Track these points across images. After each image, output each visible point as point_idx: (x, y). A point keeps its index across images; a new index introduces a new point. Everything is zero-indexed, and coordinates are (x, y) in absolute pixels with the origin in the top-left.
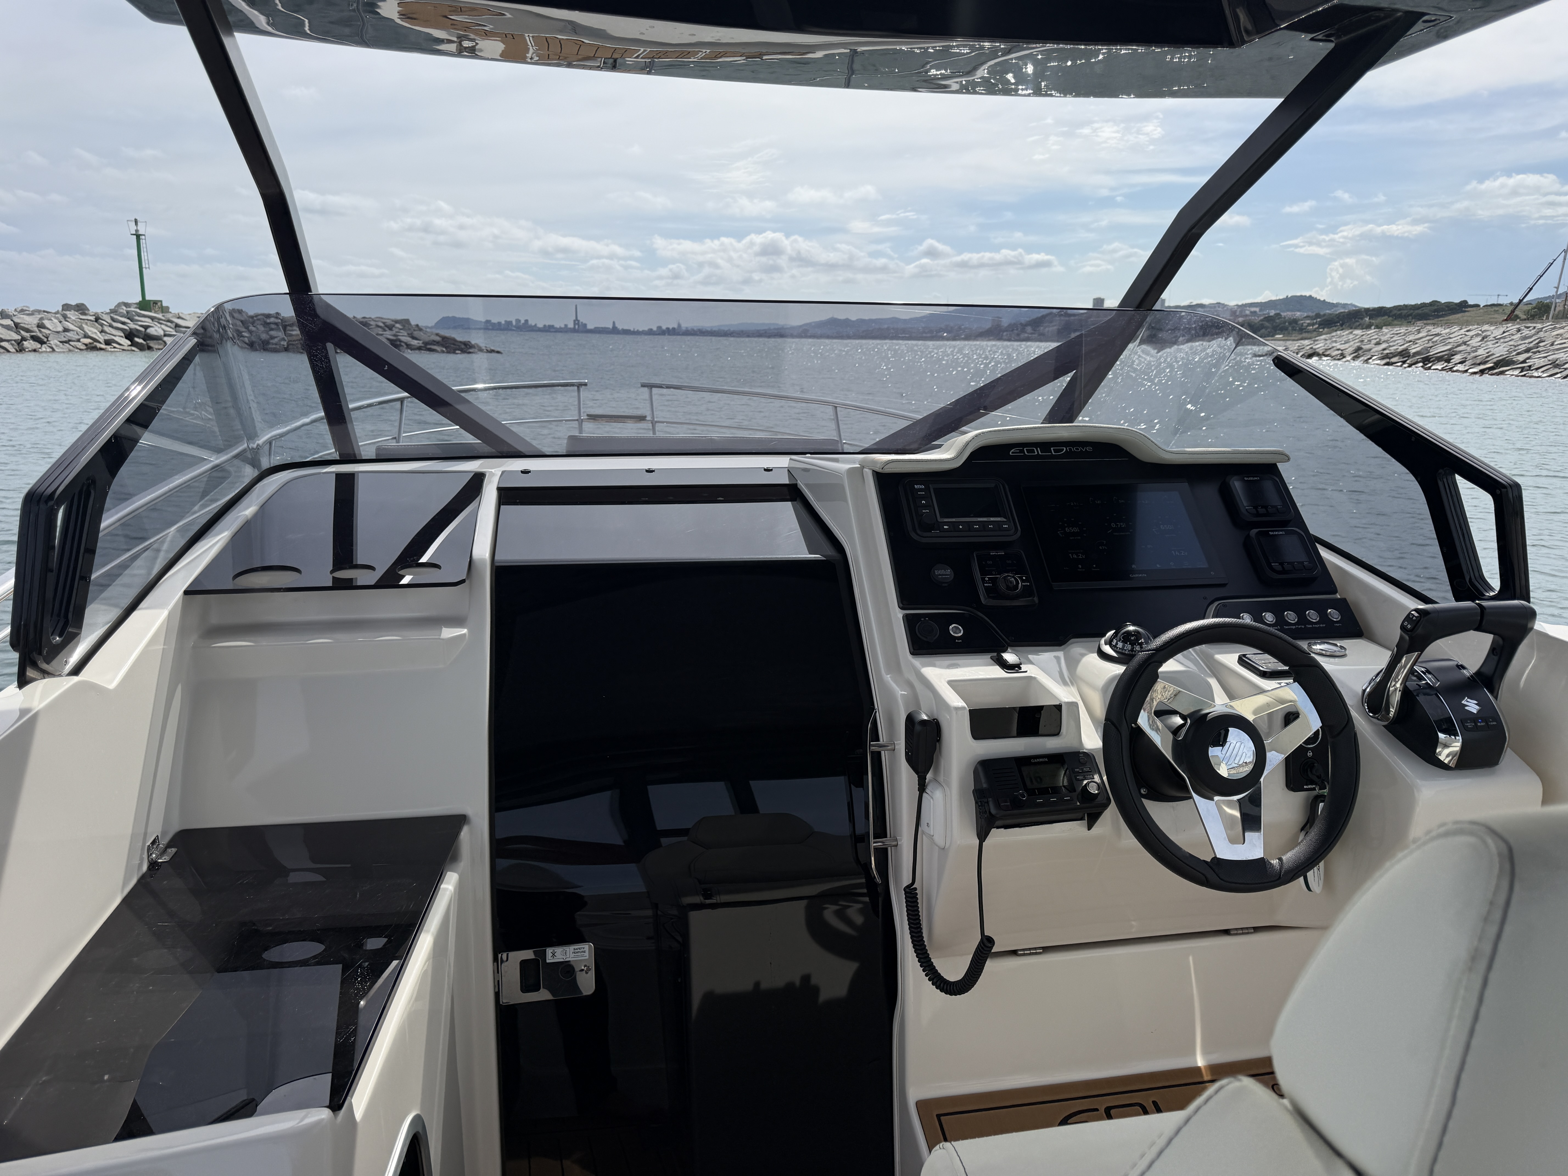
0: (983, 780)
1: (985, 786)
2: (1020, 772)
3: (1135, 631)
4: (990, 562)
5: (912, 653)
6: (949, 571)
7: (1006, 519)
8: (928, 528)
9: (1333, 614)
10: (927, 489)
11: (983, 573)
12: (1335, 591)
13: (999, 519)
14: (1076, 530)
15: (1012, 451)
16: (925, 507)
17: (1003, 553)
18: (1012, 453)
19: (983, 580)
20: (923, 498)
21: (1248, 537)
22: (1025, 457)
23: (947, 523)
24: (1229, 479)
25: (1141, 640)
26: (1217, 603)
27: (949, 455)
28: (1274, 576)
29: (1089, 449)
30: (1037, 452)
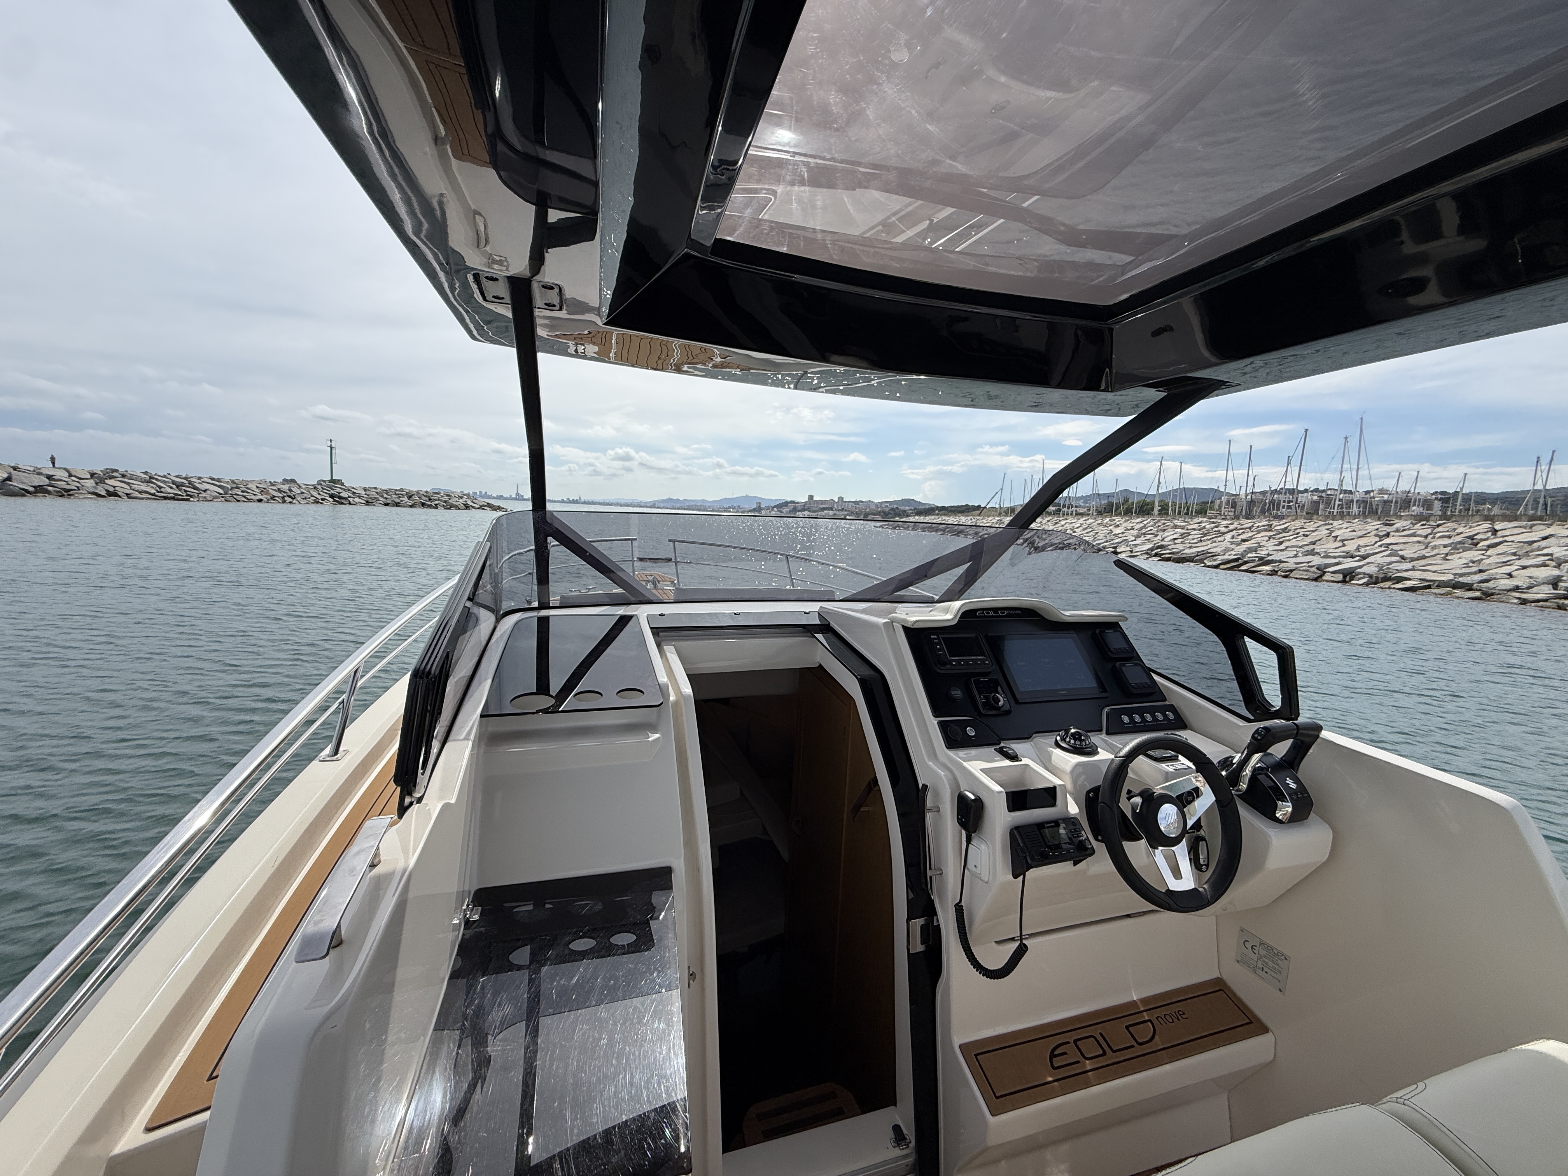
0: (1020, 840)
1: (1022, 845)
2: (1041, 832)
3: (1078, 734)
4: (980, 685)
5: (948, 748)
6: (959, 692)
7: (985, 656)
8: (945, 664)
9: (1171, 716)
10: (938, 638)
11: (980, 694)
12: (1165, 700)
13: (982, 657)
14: (1023, 663)
15: (978, 612)
16: (939, 650)
17: (988, 678)
18: (978, 614)
19: (980, 697)
20: (937, 644)
21: (1114, 666)
22: (985, 617)
23: (954, 661)
24: (1097, 631)
25: (1083, 738)
26: (1106, 710)
27: (949, 616)
28: (1135, 691)
29: (1019, 612)
30: (992, 613)
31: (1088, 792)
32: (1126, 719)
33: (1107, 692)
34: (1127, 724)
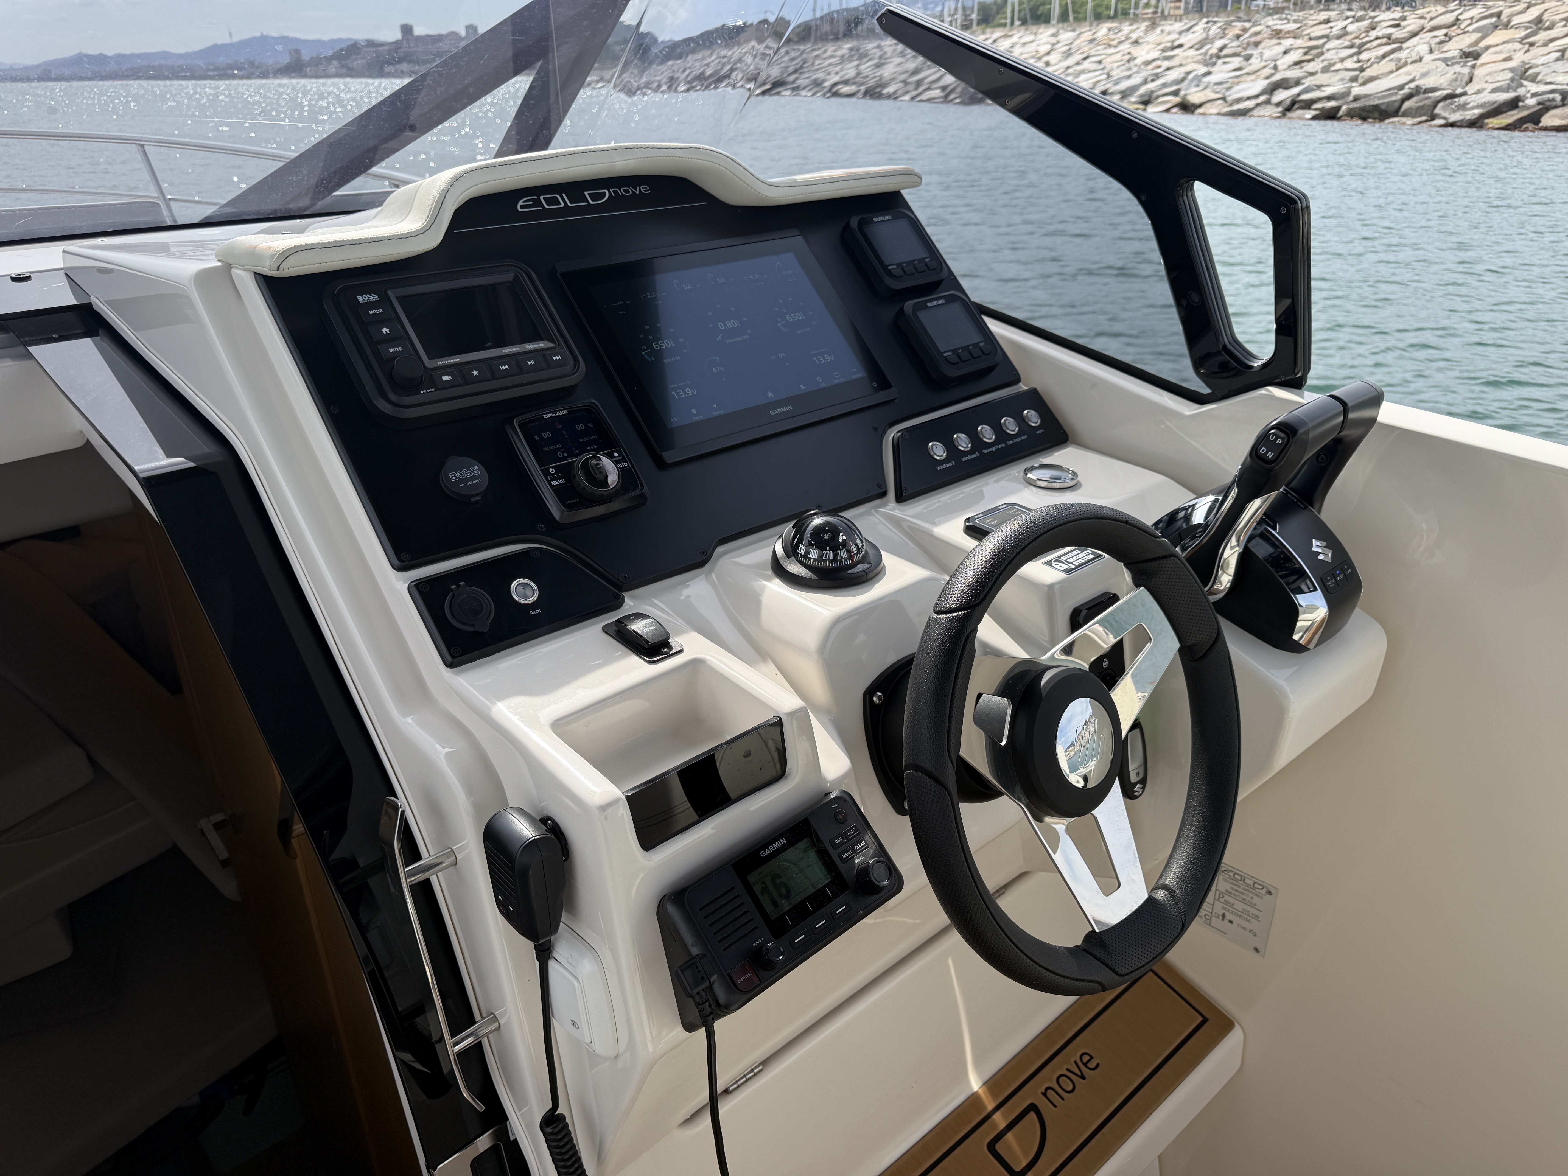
0: (688, 937)
1: (695, 951)
2: (749, 888)
3: (827, 523)
4: (547, 435)
5: (450, 665)
6: (476, 469)
7: (552, 341)
8: (411, 386)
10: (384, 301)
11: (543, 460)
12: (1017, 380)
13: (540, 345)
15: (521, 203)
16: (390, 340)
17: (565, 412)
18: (522, 206)
19: (546, 473)
20: (381, 321)
21: (901, 313)
22: (545, 213)
23: (446, 369)
24: (854, 222)
25: (842, 537)
26: (892, 433)
27: (411, 224)
28: (953, 373)
29: (644, 189)
30: (563, 201)
31: (869, 693)
32: (938, 450)
33: (889, 386)
34: (941, 462)
